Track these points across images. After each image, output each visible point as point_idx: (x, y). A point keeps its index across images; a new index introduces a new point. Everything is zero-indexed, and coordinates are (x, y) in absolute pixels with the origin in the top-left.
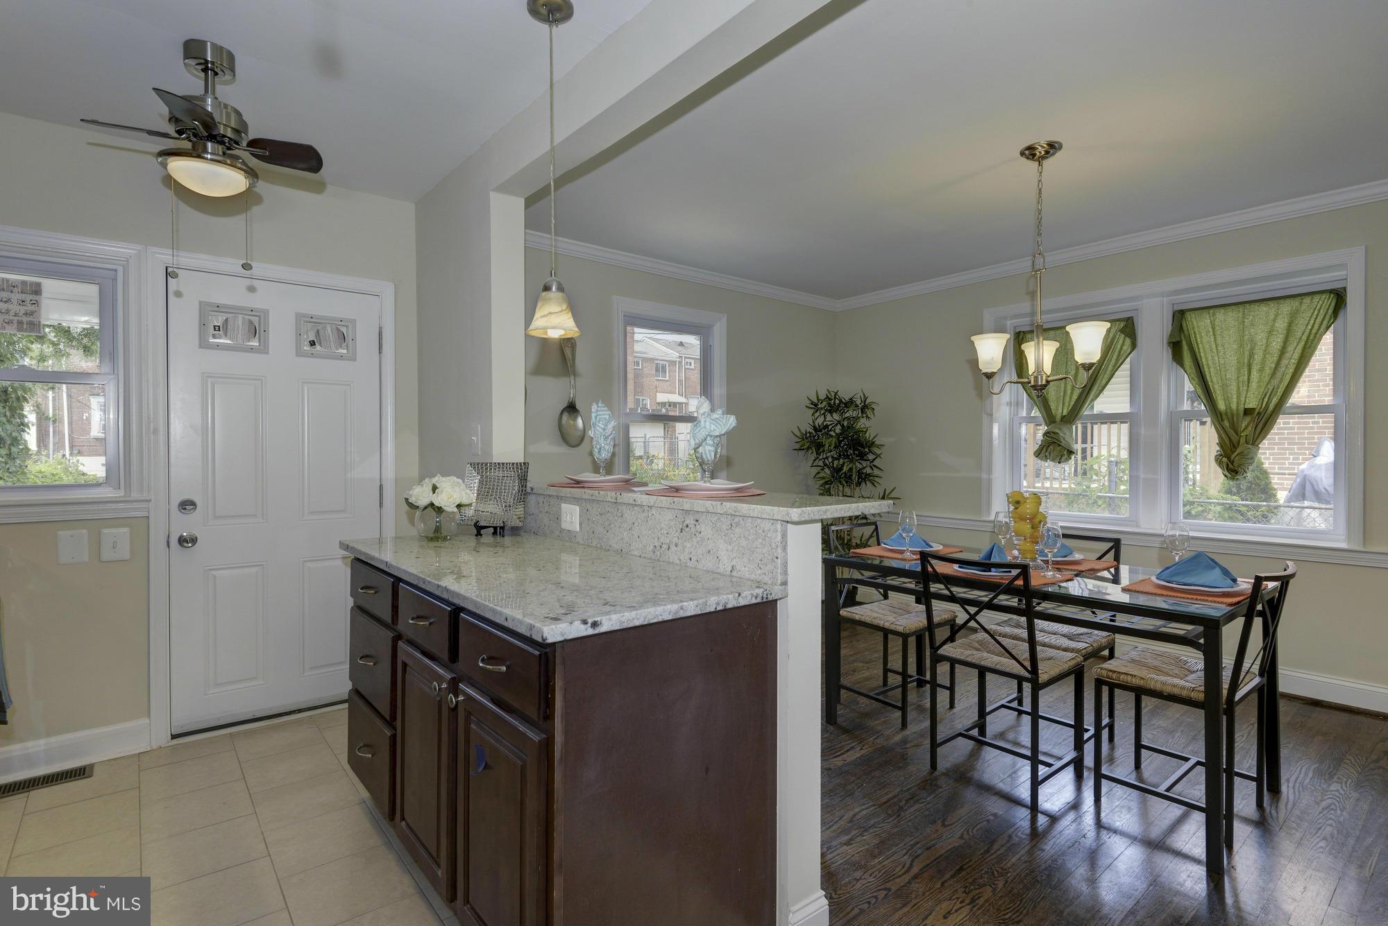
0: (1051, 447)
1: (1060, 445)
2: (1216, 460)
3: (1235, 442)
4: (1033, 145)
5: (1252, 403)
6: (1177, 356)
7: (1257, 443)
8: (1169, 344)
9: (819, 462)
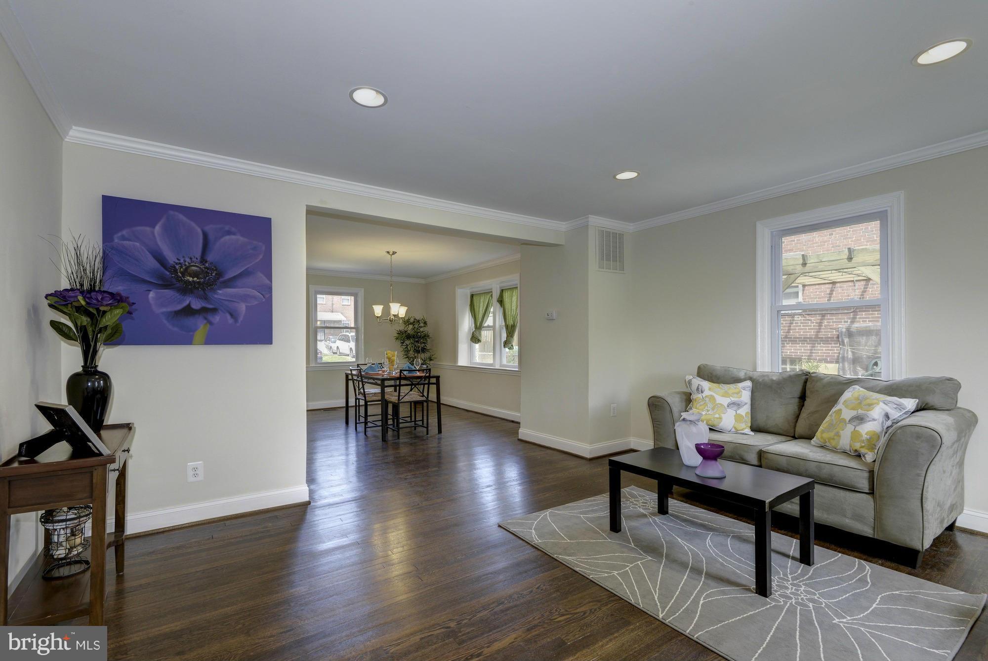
0: (473, 337)
1: (475, 337)
4: (388, 251)
6: (501, 306)
7: (513, 336)
8: (498, 301)
9: (404, 344)
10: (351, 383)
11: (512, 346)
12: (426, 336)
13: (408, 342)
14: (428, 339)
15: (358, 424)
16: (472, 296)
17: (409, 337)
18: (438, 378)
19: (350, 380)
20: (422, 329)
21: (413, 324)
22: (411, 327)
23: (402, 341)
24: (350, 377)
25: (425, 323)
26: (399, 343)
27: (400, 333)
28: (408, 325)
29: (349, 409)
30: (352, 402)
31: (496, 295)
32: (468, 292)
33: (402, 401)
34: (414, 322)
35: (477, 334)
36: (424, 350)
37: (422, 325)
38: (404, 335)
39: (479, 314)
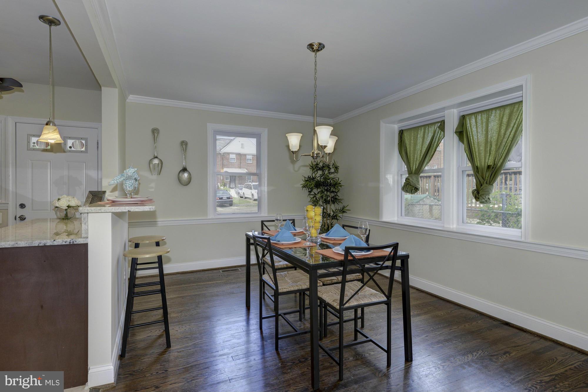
0: (407, 186)
1: (411, 185)
2: (473, 193)
3: (482, 182)
4: (312, 43)
5: (490, 163)
6: (461, 139)
7: (491, 183)
8: (456, 132)
9: (312, 193)
10: (252, 247)
11: (489, 199)
12: (336, 185)
13: (315, 191)
14: (339, 187)
15: (263, 320)
16: (401, 133)
17: (318, 185)
18: (405, 259)
19: (252, 244)
20: (332, 176)
21: (322, 169)
22: (320, 172)
23: (310, 190)
24: (252, 241)
25: (336, 168)
26: (306, 191)
27: (310, 179)
28: (317, 170)
29: (251, 267)
30: (253, 260)
31: (452, 125)
32: (396, 128)
33: (347, 305)
34: (323, 167)
35: (413, 180)
36: (335, 200)
37: (332, 170)
38: (313, 183)
39: (414, 153)
